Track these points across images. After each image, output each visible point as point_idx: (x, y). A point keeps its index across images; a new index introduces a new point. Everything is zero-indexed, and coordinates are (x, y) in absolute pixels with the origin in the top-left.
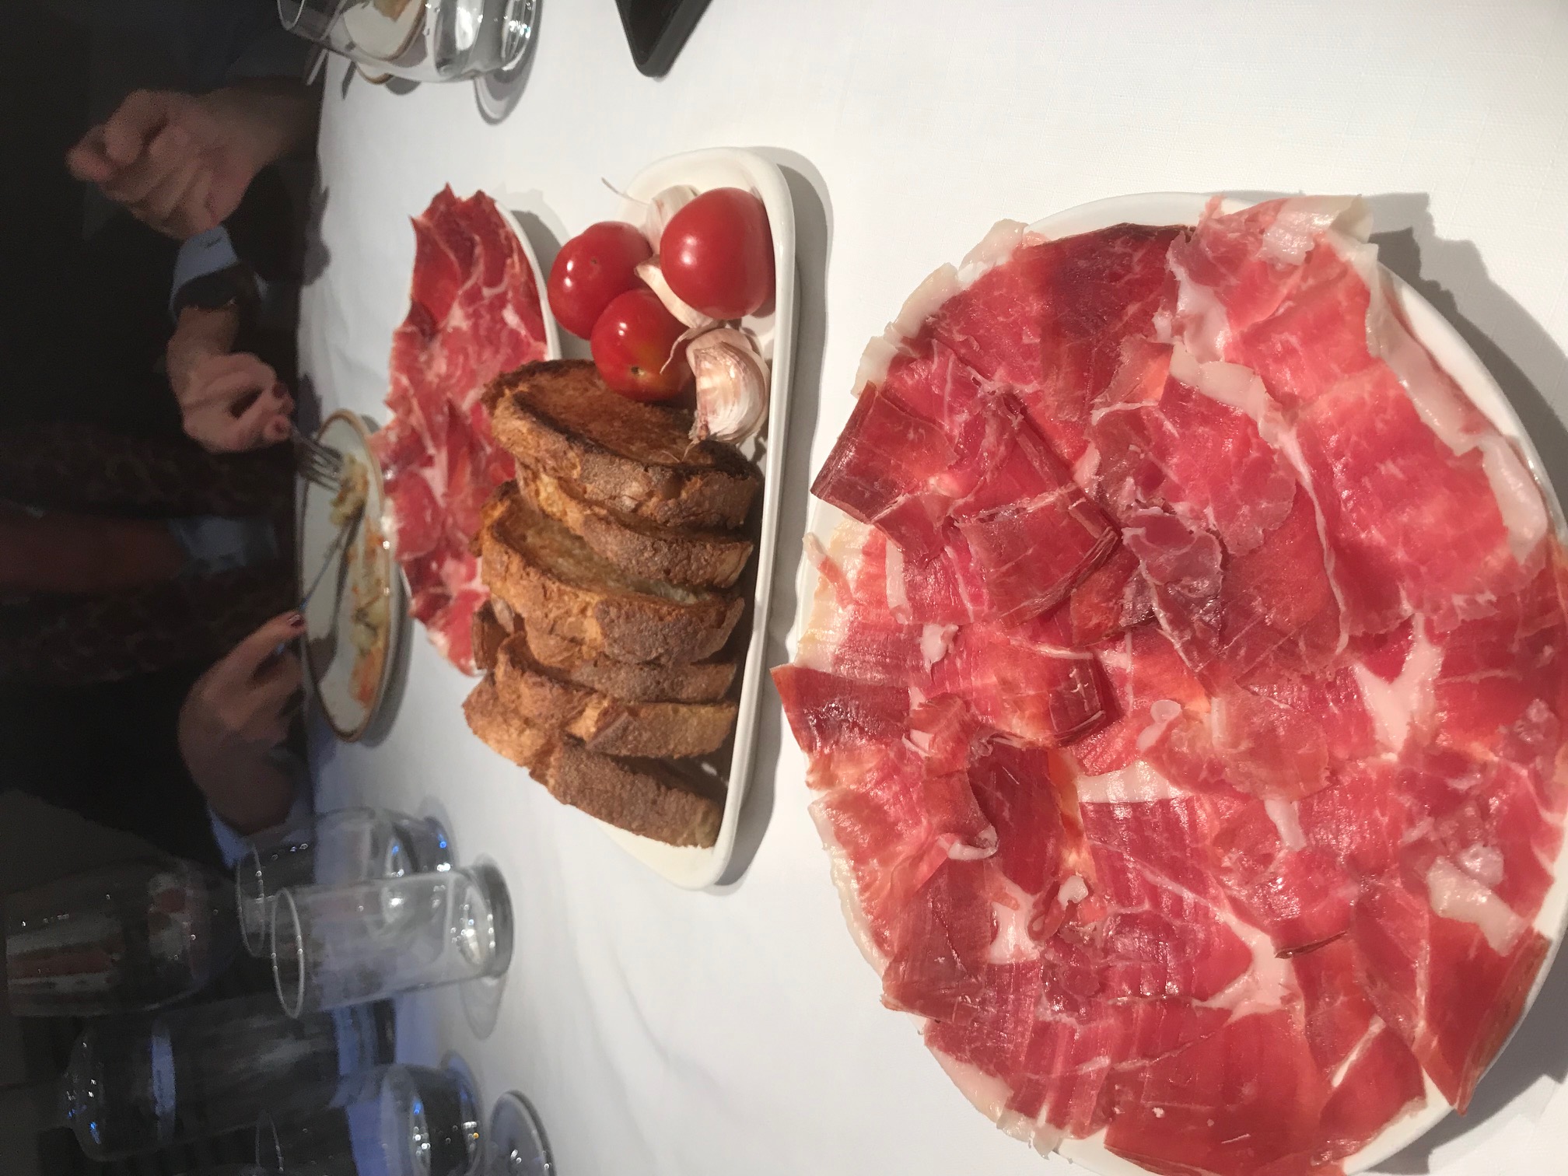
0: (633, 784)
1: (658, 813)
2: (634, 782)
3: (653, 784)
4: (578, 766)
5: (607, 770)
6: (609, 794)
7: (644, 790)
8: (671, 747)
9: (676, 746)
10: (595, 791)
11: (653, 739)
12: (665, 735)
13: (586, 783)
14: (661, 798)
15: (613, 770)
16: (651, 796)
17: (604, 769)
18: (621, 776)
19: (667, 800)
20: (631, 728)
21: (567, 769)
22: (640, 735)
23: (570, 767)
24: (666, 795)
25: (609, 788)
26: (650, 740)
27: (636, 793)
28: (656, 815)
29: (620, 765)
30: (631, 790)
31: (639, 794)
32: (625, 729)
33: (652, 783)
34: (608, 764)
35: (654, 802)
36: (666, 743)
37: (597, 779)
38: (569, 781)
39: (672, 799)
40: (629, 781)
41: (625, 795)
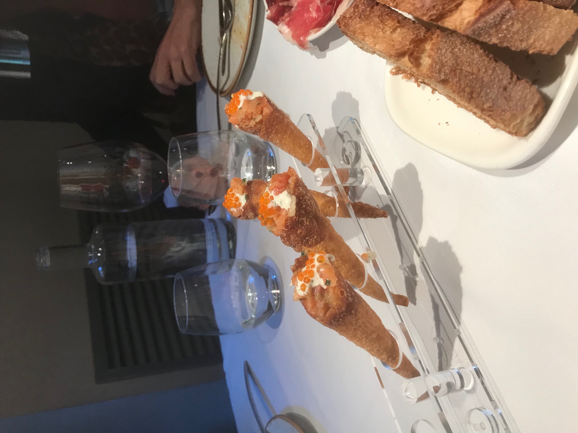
0: (494, 70)
1: (505, 98)
2: (495, 68)
3: (509, 73)
4: (453, 49)
5: (476, 56)
6: (474, 76)
7: (501, 77)
8: (532, 41)
9: (534, 42)
10: (464, 71)
11: (520, 32)
12: (530, 30)
13: (458, 65)
14: (511, 86)
15: (481, 56)
16: (505, 82)
17: (473, 54)
18: (486, 62)
19: (515, 89)
20: (508, 17)
21: (444, 51)
22: (513, 24)
23: (446, 50)
24: (515, 84)
25: (475, 71)
26: (517, 32)
27: (494, 79)
28: (504, 100)
29: (487, 52)
30: (491, 75)
31: (497, 80)
32: (503, 17)
33: (508, 71)
34: (477, 50)
35: (505, 89)
36: (528, 38)
37: (466, 62)
38: (444, 61)
39: (519, 88)
40: (491, 67)
41: (486, 79)
